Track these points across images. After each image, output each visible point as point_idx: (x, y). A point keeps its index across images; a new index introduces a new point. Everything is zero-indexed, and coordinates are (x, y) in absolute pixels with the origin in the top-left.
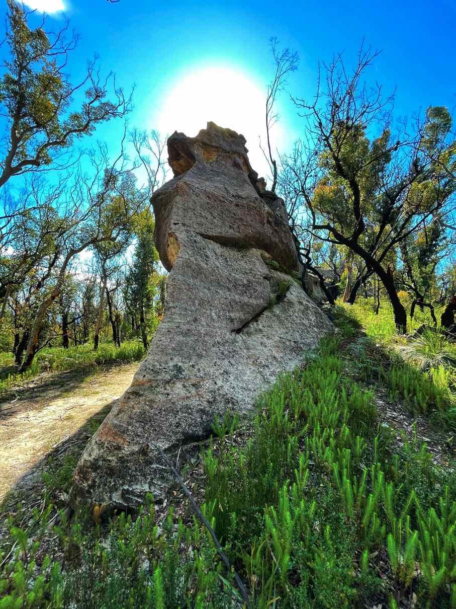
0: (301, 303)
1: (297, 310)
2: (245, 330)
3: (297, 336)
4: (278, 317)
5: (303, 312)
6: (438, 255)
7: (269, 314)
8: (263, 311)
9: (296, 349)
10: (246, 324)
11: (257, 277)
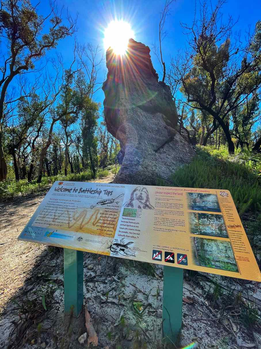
0: (181, 142)
1: (180, 145)
2: (159, 151)
3: (181, 156)
4: (172, 147)
5: (183, 146)
6: (254, 120)
7: (168, 146)
8: (165, 144)
9: (182, 161)
10: (159, 149)
11: (161, 126)
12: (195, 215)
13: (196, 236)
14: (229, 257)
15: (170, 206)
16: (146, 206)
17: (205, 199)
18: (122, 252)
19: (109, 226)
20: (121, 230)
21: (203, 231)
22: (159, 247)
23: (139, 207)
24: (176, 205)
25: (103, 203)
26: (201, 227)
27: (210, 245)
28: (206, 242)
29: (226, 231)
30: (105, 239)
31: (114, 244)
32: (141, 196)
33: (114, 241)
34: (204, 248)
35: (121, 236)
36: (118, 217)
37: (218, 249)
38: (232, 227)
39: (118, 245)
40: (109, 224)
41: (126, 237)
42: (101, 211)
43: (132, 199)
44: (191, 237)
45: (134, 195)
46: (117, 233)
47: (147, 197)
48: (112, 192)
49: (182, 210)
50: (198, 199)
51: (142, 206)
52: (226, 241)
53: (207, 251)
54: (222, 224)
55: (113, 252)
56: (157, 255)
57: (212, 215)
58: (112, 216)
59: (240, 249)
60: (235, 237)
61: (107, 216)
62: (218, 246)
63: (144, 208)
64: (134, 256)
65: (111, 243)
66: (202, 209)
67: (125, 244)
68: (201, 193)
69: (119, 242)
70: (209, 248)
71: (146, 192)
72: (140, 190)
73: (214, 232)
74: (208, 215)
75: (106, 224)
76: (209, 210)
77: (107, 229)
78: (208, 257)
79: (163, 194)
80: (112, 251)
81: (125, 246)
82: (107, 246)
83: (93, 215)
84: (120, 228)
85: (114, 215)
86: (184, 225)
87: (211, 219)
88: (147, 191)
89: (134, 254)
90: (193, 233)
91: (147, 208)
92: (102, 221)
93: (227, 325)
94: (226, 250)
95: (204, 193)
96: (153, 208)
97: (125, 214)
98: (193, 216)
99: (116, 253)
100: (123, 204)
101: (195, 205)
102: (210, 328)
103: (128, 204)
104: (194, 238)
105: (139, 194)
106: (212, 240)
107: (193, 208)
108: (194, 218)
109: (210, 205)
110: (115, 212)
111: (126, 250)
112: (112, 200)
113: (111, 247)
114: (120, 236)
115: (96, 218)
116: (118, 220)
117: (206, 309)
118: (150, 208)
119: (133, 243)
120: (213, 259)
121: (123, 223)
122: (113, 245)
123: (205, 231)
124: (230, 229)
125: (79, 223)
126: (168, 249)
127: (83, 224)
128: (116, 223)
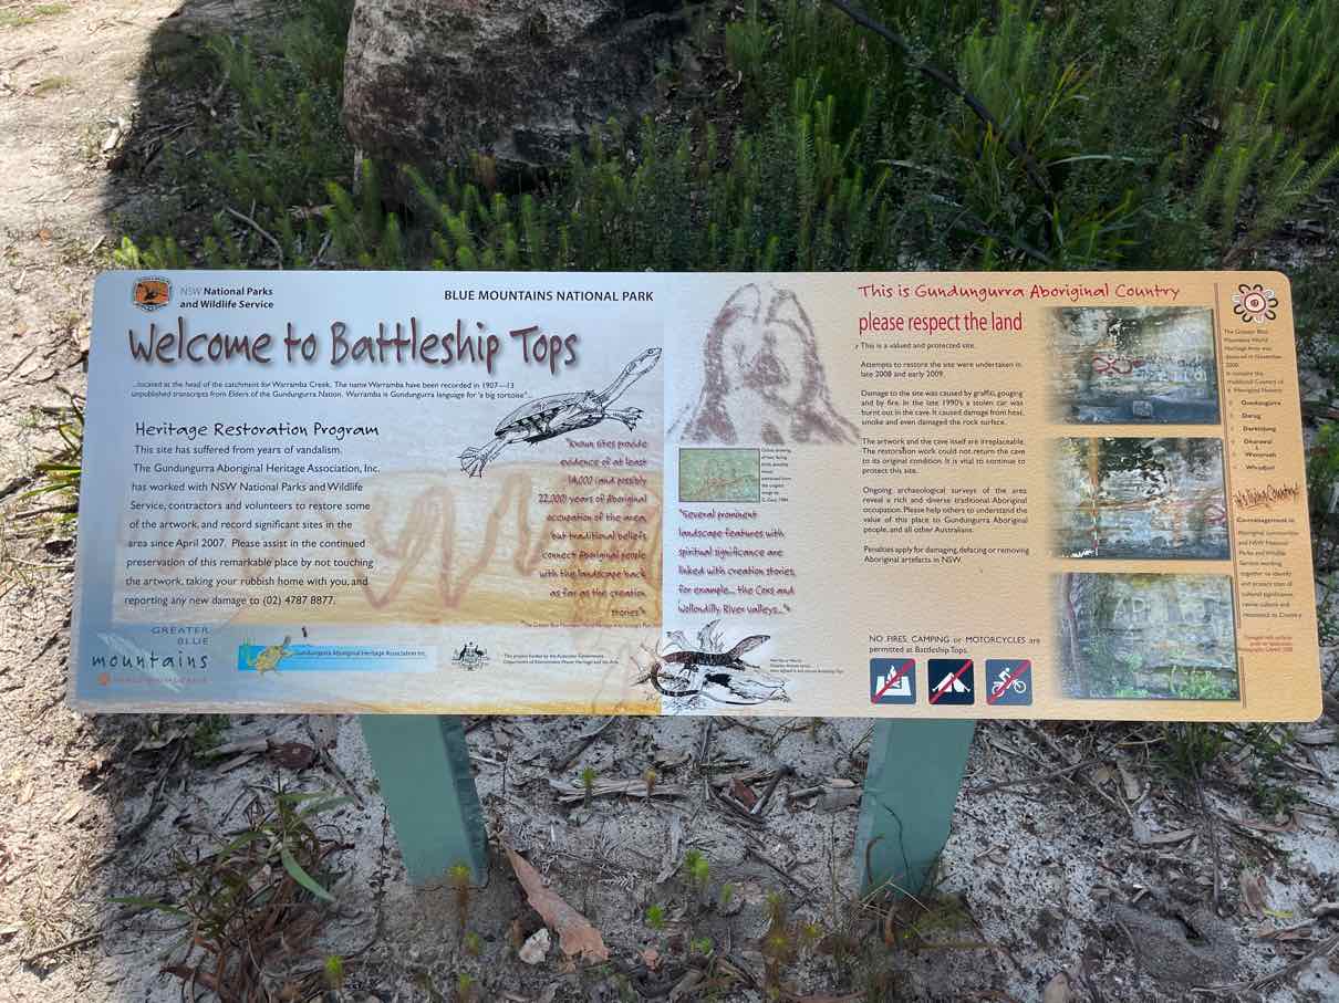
12: (1084, 452)
13: (1079, 566)
14: (1211, 646)
15: (952, 408)
16: (812, 423)
17: (1149, 344)
18: (717, 690)
19: (614, 566)
20: (692, 582)
21: (1113, 540)
22: (896, 645)
23: (772, 435)
24: (980, 398)
25: (538, 426)
26: (1107, 518)
27: (1138, 602)
28: (1121, 589)
29: (1225, 525)
30: (616, 638)
31: (669, 659)
32: (769, 360)
33: (666, 641)
34: (1109, 620)
35: (699, 614)
36: (658, 510)
37: (1174, 615)
38: (1258, 499)
39: (690, 659)
40: (613, 556)
41: (723, 615)
42: (545, 486)
43: (716, 387)
44: (1055, 576)
45: (727, 351)
46: (671, 599)
47: (808, 365)
48: (573, 338)
49: (1012, 428)
50: (1110, 352)
51: (784, 426)
52: (1212, 577)
53: (1122, 631)
54: (1214, 491)
55: (672, 694)
56: (894, 680)
57: (1171, 444)
58: (617, 509)
59: (1267, 605)
60: (1260, 548)
61: (590, 509)
62: (1172, 602)
63: (800, 435)
64: (786, 699)
65: (654, 652)
66: (1124, 410)
67: (725, 651)
68: (1127, 302)
69: (694, 646)
70: (1135, 618)
71: (801, 324)
72: (757, 311)
73: (1167, 536)
74: (1149, 449)
75: (593, 555)
76: (1162, 412)
77: (612, 585)
78: (1121, 655)
79: (906, 335)
80: (665, 692)
81: (727, 659)
82: (636, 673)
83: (496, 515)
84: (682, 571)
85: (631, 500)
86: (1023, 516)
87: (1162, 468)
88: (804, 317)
89: (779, 693)
90: (1067, 551)
91: (814, 435)
92: (566, 546)
93: (1102, 785)
94: (1207, 618)
95: (1143, 306)
96: (848, 432)
97: (693, 488)
98: (1073, 461)
99: (687, 698)
100: (667, 426)
101: (1088, 389)
102: (1037, 806)
103: (702, 423)
104: (1070, 576)
105: (755, 348)
106: (1152, 578)
107: (1075, 411)
108: (1077, 471)
109: (1168, 384)
110: (629, 481)
111: (736, 677)
112: (591, 405)
113: (654, 676)
114: (691, 616)
115: (525, 529)
116: (660, 525)
117: (1026, 740)
118: (834, 435)
119: (767, 637)
120: (1145, 663)
121: (690, 543)
122: (663, 663)
123: (1123, 536)
124: (1246, 514)
125: (428, 568)
126: (942, 645)
127: (456, 573)
128: (655, 545)
